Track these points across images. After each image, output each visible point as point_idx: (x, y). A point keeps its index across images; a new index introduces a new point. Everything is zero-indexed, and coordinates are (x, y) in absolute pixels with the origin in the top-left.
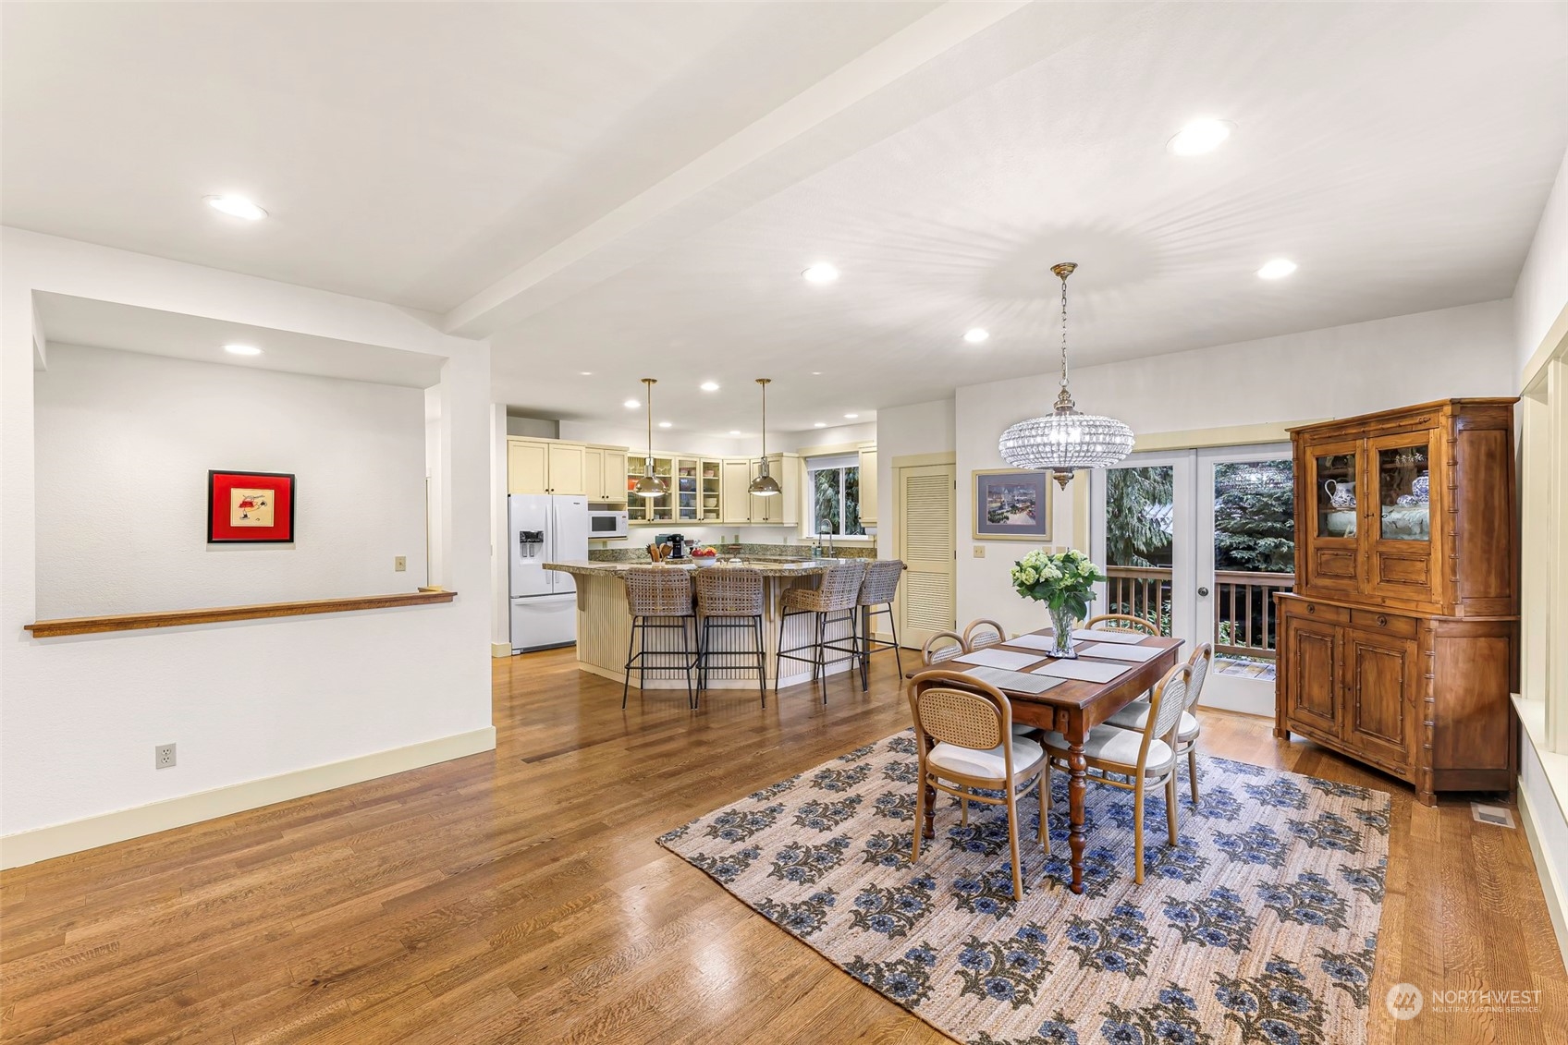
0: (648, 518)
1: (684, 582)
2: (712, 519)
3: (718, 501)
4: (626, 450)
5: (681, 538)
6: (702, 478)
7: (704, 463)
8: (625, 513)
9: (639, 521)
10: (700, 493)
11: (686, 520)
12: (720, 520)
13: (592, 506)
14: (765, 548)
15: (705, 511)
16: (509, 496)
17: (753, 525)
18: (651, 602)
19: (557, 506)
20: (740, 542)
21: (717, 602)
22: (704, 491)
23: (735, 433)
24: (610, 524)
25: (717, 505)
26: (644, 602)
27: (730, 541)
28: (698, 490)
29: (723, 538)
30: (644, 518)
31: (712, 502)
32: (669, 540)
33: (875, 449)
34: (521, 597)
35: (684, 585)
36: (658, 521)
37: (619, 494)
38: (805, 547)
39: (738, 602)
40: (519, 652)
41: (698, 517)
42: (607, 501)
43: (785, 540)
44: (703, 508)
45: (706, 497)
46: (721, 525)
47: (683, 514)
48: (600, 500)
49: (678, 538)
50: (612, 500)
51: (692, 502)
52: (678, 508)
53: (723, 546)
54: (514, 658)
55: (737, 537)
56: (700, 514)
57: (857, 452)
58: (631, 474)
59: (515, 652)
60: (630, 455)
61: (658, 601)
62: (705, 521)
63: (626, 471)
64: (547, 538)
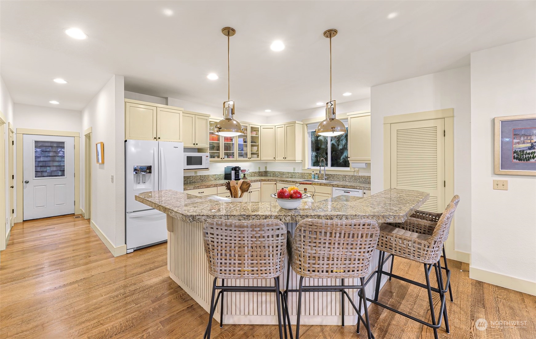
0: (221, 157)
1: (280, 238)
2: (255, 158)
3: (258, 148)
4: (208, 116)
5: (239, 168)
6: (250, 135)
7: (251, 127)
8: (208, 154)
9: (216, 159)
10: (249, 143)
11: (242, 159)
12: (259, 159)
13: (186, 149)
14: (282, 174)
15: (252, 154)
16: (126, 141)
17: (276, 161)
18: (237, 262)
19: (161, 149)
20: (268, 170)
21: (321, 262)
22: (251, 143)
23: (268, 111)
24: (199, 161)
25: (258, 151)
26: (228, 261)
27: (262, 170)
28: (248, 142)
29: (259, 168)
30: (218, 157)
31: (255, 149)
32: (233, 170)
33: (370, 114)
34: (134, 212)
35: (279, 241)
36: (226, 159)
37: (205, 144)
38: (307, 173)
39: (348, 262)
40: (132, 250)
41: (248, 157)
42: (197, 147)
43: (294, 169)
44: (250, 152)
45: (252, 146)
46: (259, 161)
47: (241, 155)
48: (193, 146)
49: (237, 169)
50: (199, 146)
51: (245, 149)
52: (238, 152)
53: (259, 172)
54: (129, 255)
55: (266, 168)
56: (249, 155)
57: (347, 119)
58: (211, 131)
59: (129, 251)
60: (210, 120)
61: (246, 262)
62: (252, 159)
63: (208, 129)
64: (155, 170)
